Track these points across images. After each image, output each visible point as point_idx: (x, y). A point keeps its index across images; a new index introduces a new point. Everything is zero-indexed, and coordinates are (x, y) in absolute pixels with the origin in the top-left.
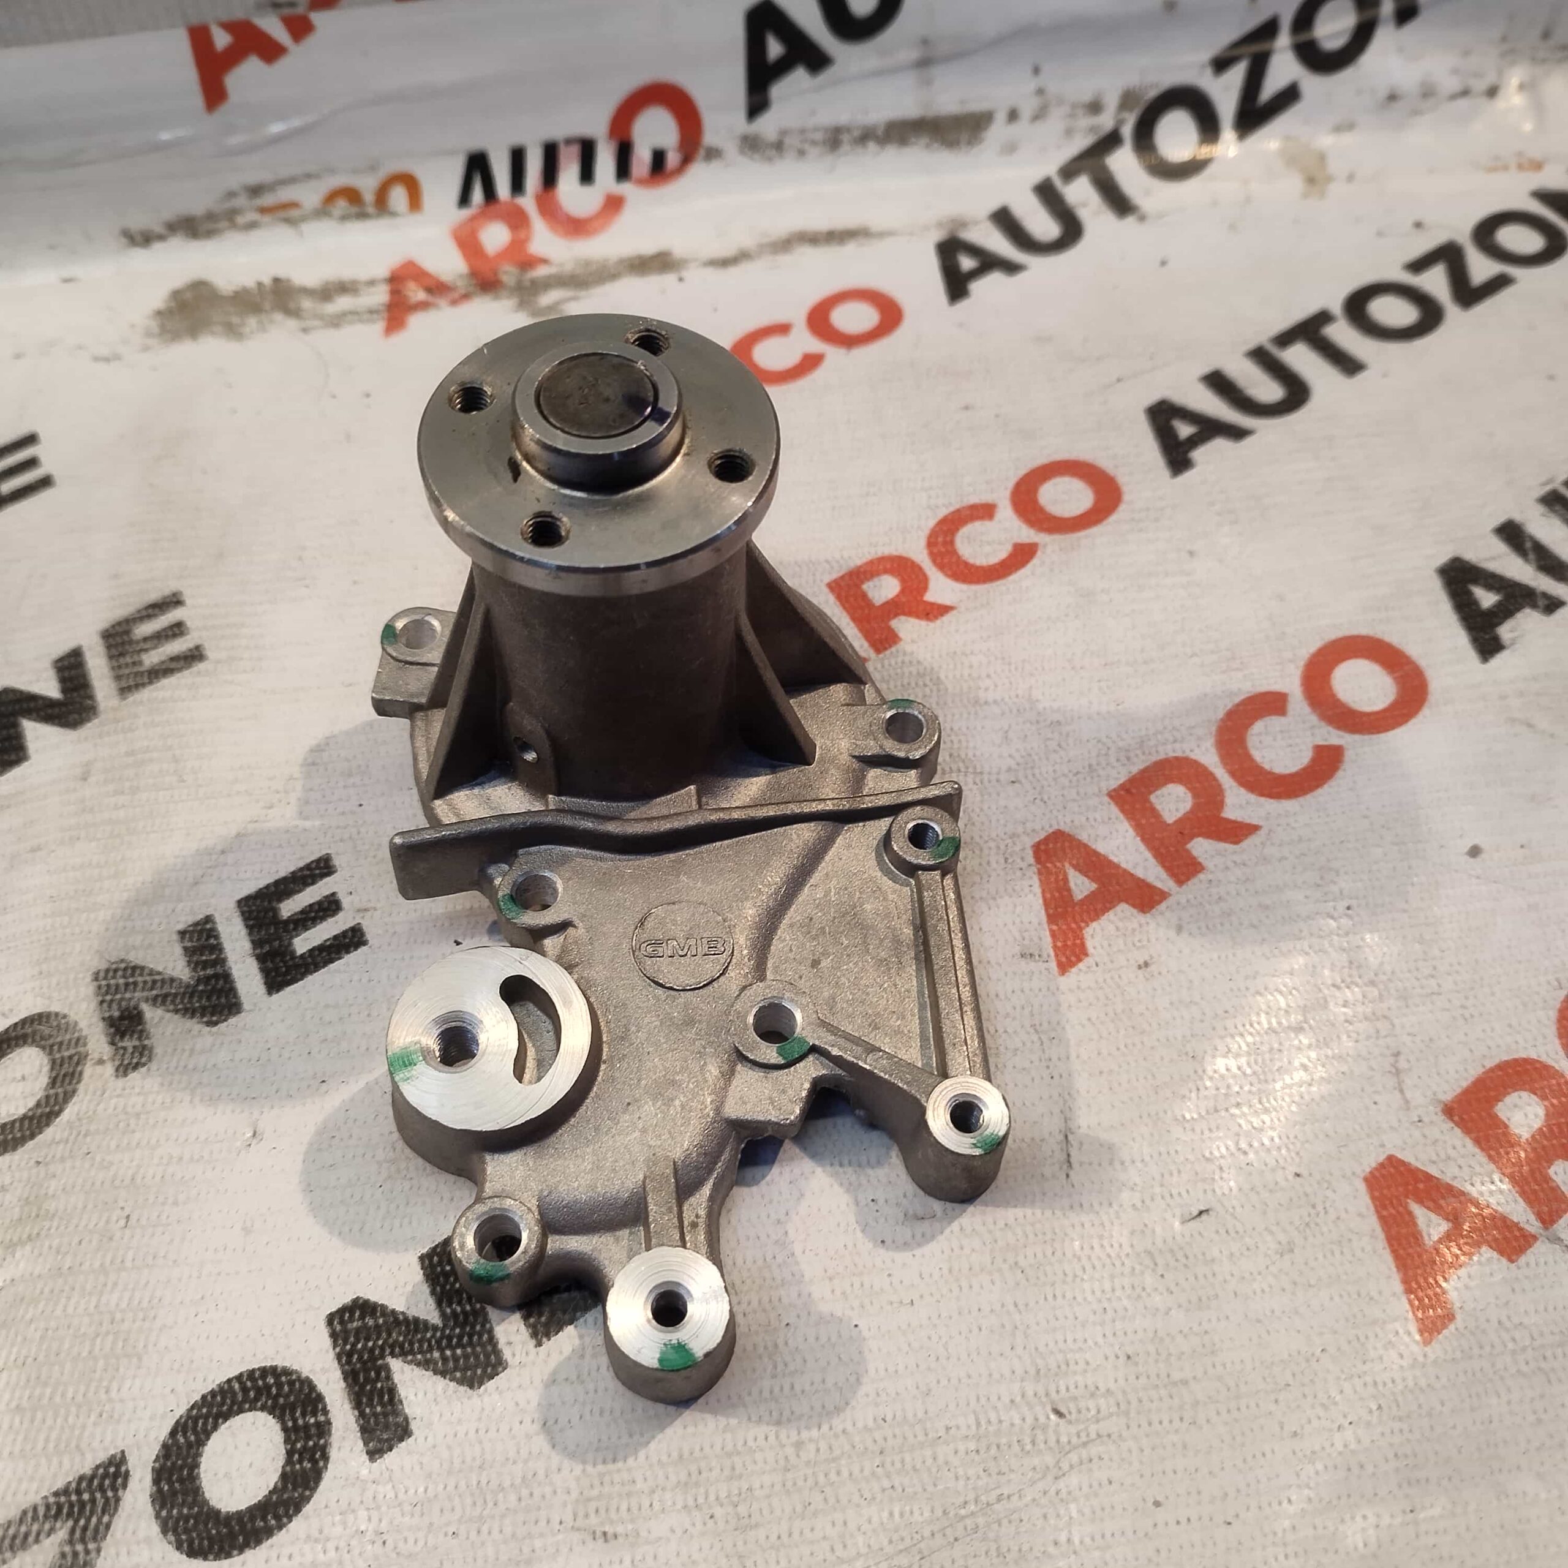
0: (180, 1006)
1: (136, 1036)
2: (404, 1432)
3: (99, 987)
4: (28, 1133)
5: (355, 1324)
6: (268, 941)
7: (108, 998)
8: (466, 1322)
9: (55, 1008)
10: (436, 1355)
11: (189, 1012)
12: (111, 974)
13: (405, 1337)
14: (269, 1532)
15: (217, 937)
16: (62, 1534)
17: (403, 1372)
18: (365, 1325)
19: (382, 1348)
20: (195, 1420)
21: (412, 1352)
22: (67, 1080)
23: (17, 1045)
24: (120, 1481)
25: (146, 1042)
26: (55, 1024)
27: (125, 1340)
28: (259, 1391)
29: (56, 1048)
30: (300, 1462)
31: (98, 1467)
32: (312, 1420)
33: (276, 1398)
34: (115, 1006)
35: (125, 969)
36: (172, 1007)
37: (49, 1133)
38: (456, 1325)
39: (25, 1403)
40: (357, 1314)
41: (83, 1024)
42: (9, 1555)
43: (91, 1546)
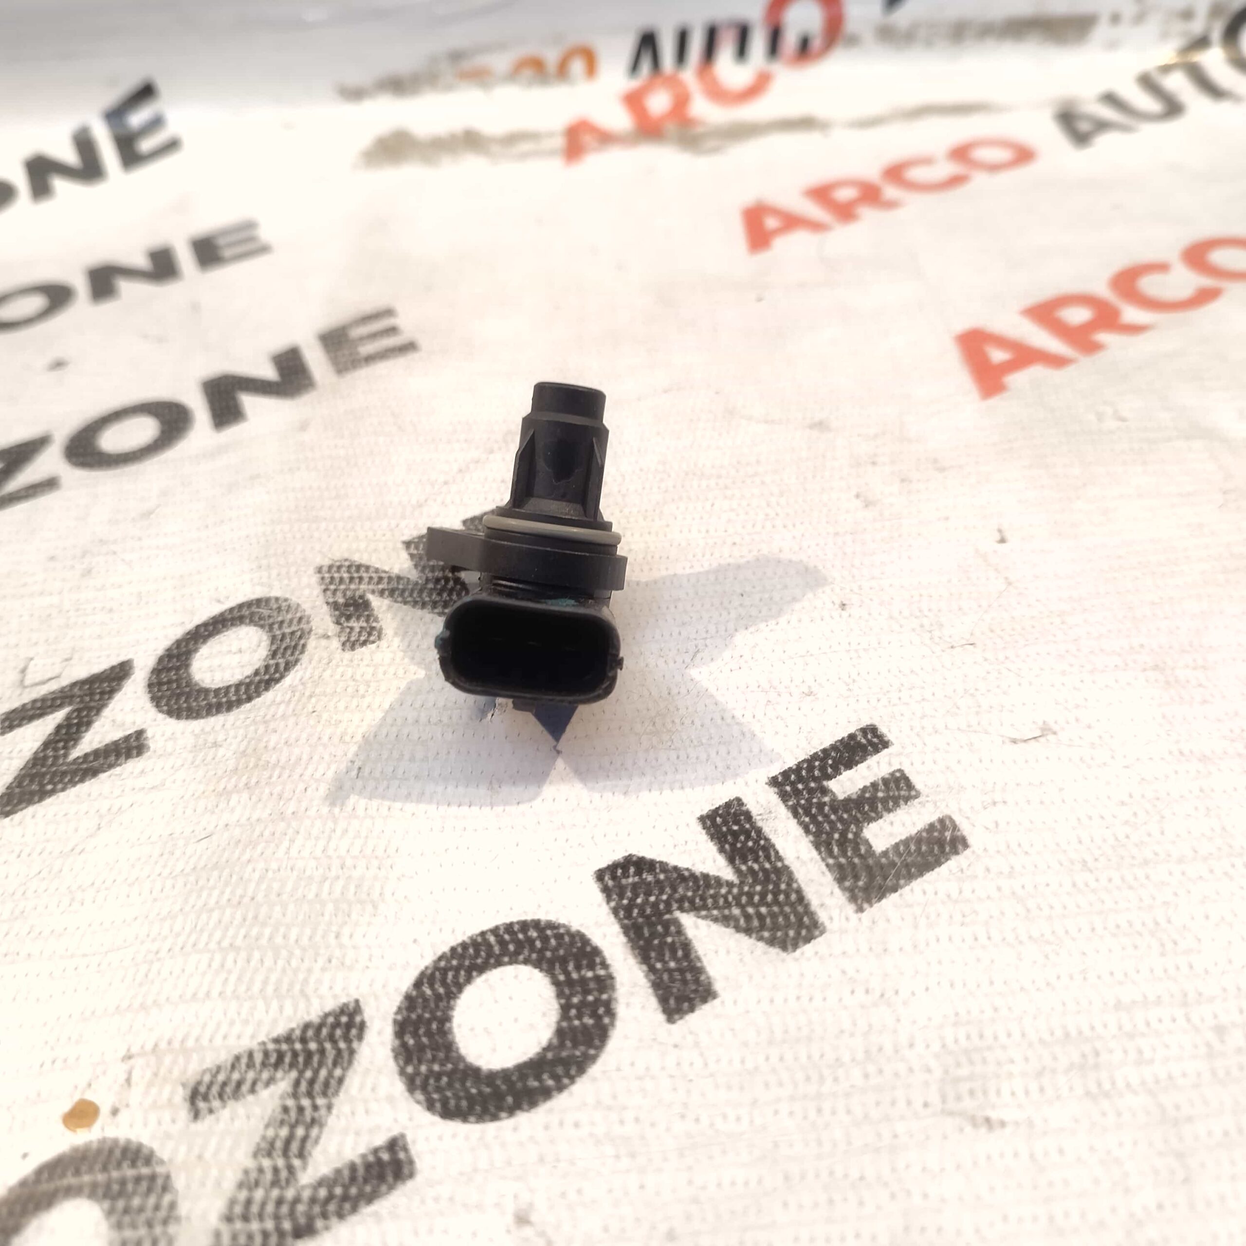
1: (362, 619)
2: (706, 993)
3: (323, 578)
4: (244, 697)
5: (630, 880)
7: (332, 587)
8: (767, 881)
9: (275, 593)
10: (736, 911)
12: (334, 570)
13: (694, 891)
14: (546, 1094)
16: (284, 1084)
17: (697, 927)
18: (643, 881)
19: (668, 903)
20: (444, 971)
21: (705, 907)
22: (289, 652)
23: (232, 625)
24: (354, 1032)
25: (373, 623)
26: (275, 606)
27: (358, 886)
28: (520, 945)
29: (276, 626)
30: (579, 1017)
31: (326, 1015)
32: (590, 974)
33: (541, 952)
34: (339, 594)
35: (349, 567)
36: (400, 599)
37: (268, 697)
38: (756, 882)
39: (239, 942)
40: (632, 870)
41: (306, 606)
42: (216, 1103)
43: (321, 1101)
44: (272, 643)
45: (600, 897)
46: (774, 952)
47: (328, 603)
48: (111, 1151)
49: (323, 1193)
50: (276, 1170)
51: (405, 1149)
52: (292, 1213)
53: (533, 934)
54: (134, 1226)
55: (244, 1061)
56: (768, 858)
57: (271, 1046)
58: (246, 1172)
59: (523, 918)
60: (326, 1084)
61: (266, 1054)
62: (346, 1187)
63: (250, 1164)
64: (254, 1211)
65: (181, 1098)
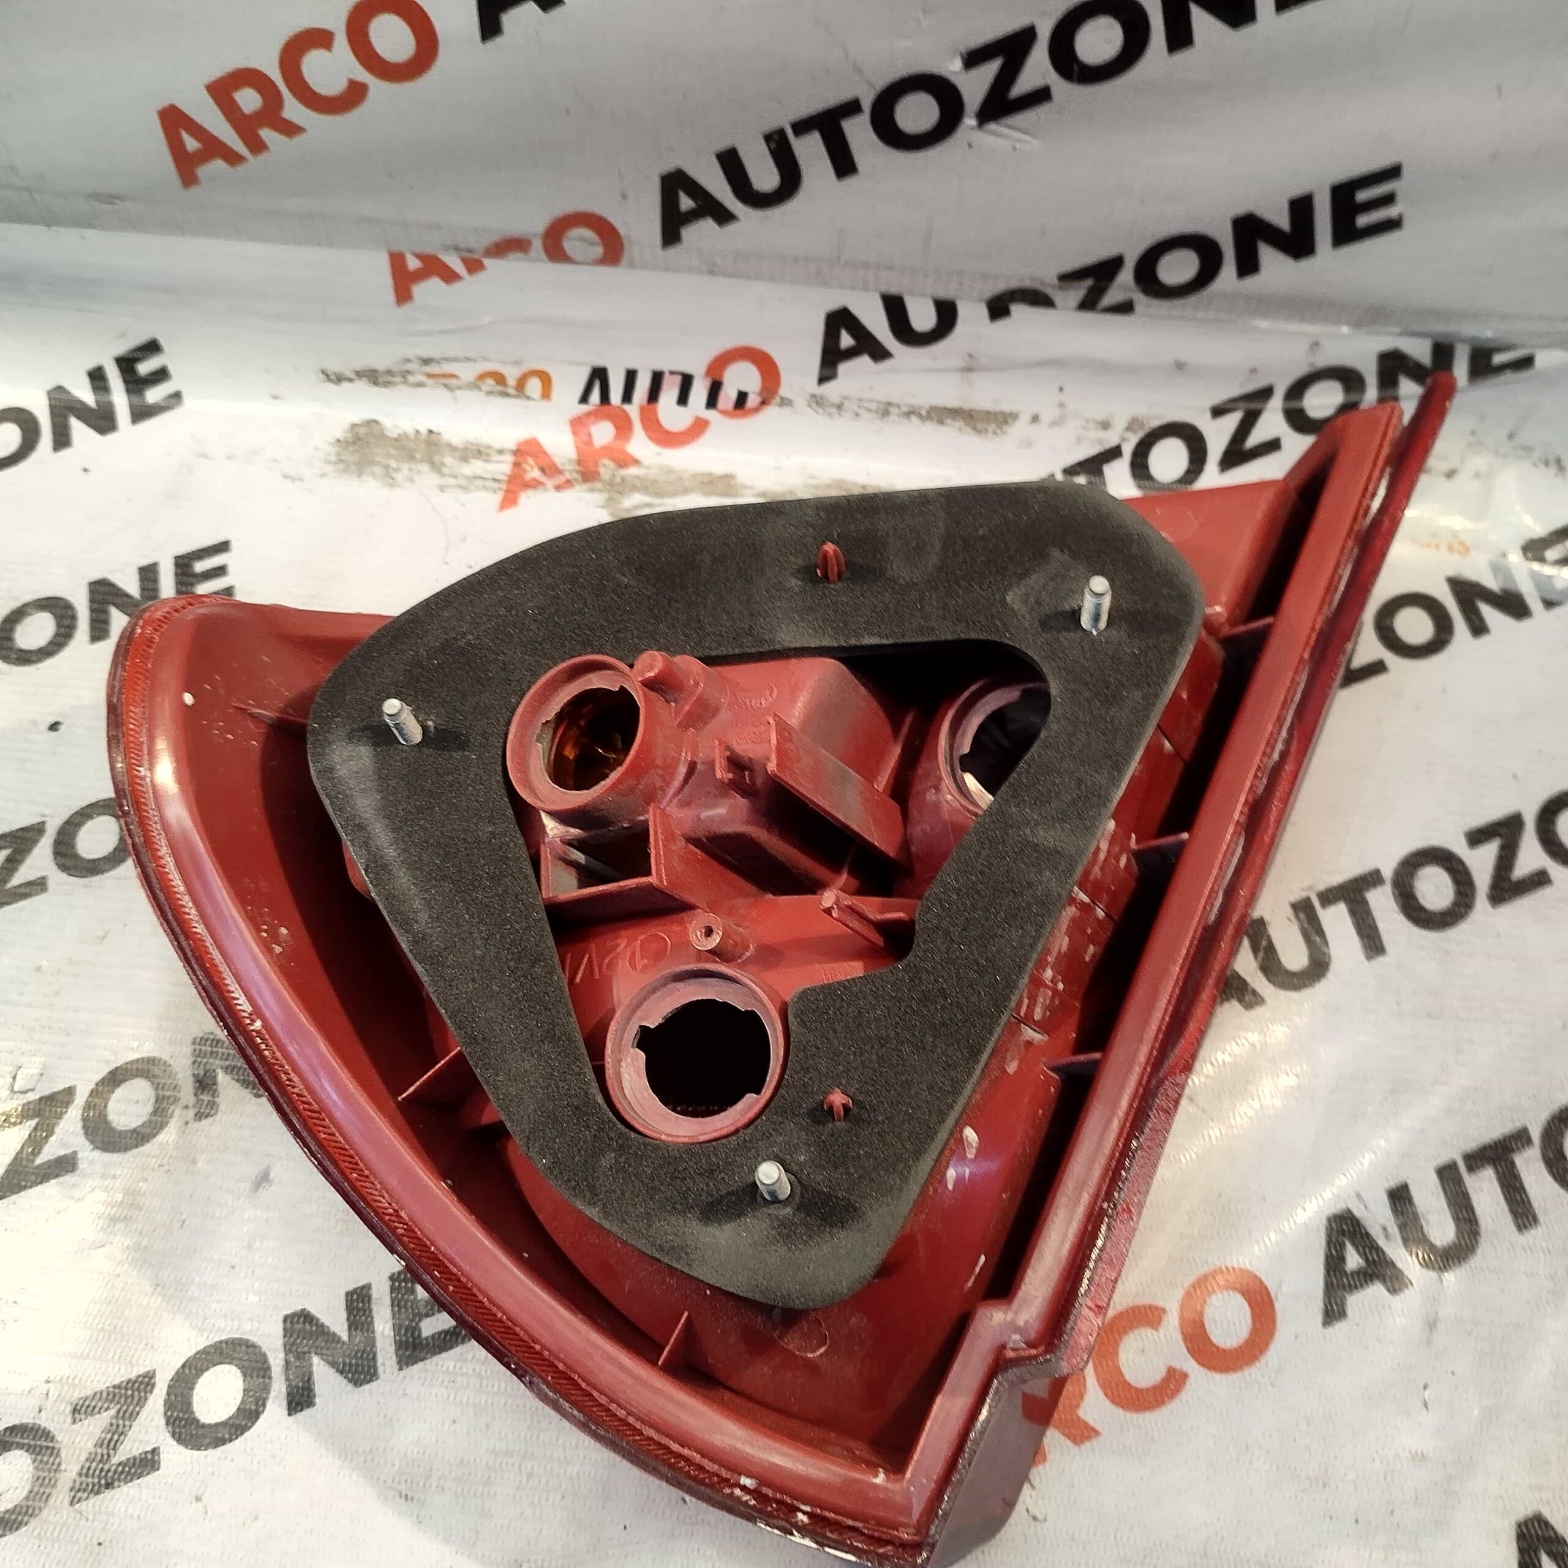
0: (241, 1078)
1: (210, 1093)
2: (310, 1403)
3: (195, 1050)
4: (135, 1142)
5: (299, 1326)
7: (199, 1059)
8: (362, 1345)
9: (164, 1057)
10: (340, 1361)
11: (246, 1083)
12: (203, 1041)
13: (325, 1343)
14: (224, 1442)
16: (113, 1412)
17: (319, 1365)
18: (305, 1328)
19: (310, 1347)
20: (197, 1362)
21: (327, 1354)
22: (163, 1114)
23: (135, 1076)
24: (149, 1387)
25: (216, 1099)
26: (163, 1068)
29: (160, 1087)
30: (251, 1402)
31: (139, 1376)
32: (262, 1380)
33: (244, 1360)
34: (202, 1067)
35: (213, 1040)
36: (236, 1077)
37: (147, 1148)
39: (107, 1326)
40: (301, 1320)
41: (180, 1076)
42: (83, 1416)
43: (127, 1423)
44: (156, 1101)
45: (281, 1332)
46: (350, 1386)
47: (194, 1075)
48: (38, 1430)
49: (120, 1468)
50: (102, 1455)
51: (158, 1454)
52: (106, 1475)
53: (244, 1348)
54: (43, 1469)
55: (98, 1396)
56: (368, 1330)
57: (111, 1390)
58: (90, 1453)
59: (241, 1337)
60: (131, 1414)
61: (108, 1394)
62: (130, 1469)
63: (93, 1450)
64: (91, 1472)
65: (69, 1409)
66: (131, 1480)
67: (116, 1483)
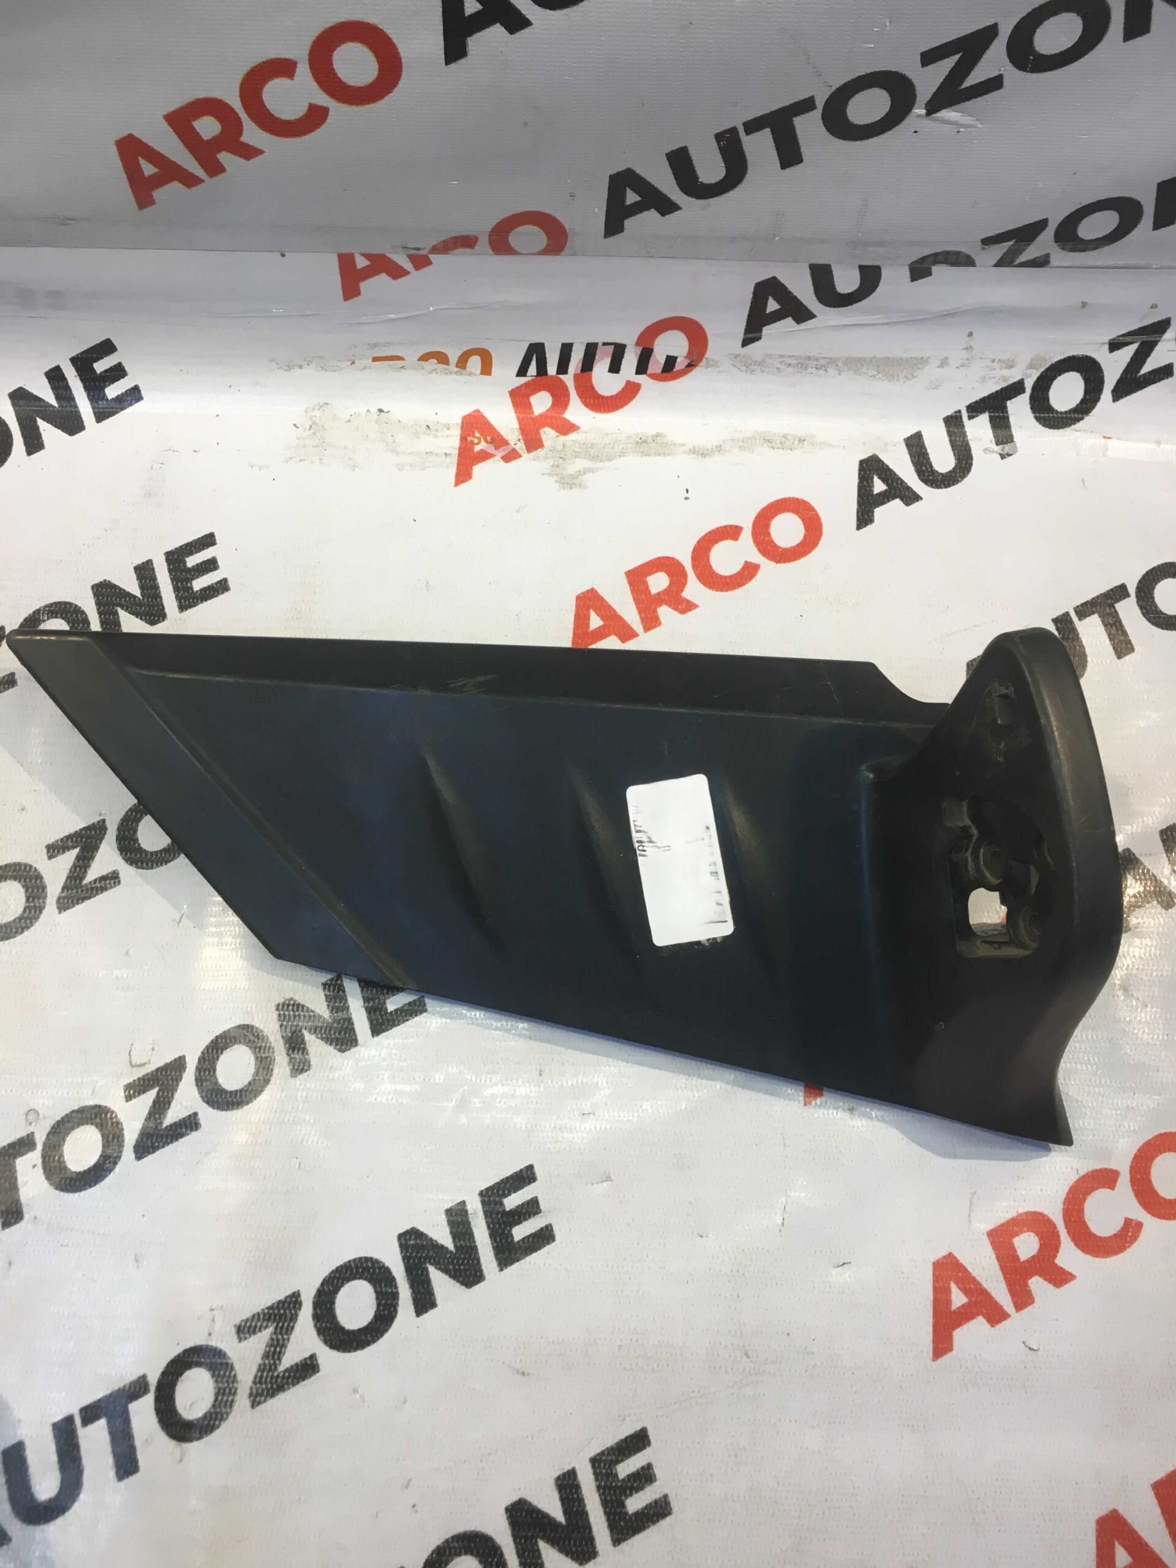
0: (324, 1036)
1: (301, 1051)
2: (433, 1305)
3: (280, 1015)
4: (244, 1100)
5: (412, 1242)
6: (373, 999)
7: (285, 1023)
8: (467, 1252)
9: (255, 1023)
10: (451, 1267)
11: (329, 1040)
12: (285, 1007)
13: (436, 1255)
14: (368, 1344)
15: (344, 991)
16: (272, 1329)
17: (434, 1273)
18: (417, 1244)
19: (425, 1259)
20: (334, 1279)
21: (439, 1263)
22: (265, 1072)
23: (235, 1042)
24: (297, 1306)
25: (307, 1057)
26: (256, 1034)
27: (299, 1233)
28: (364, 1269)
29: (257, 1049)
30: (384, 1310)
31: (287, 1297)
32: (390, 1290)
33: (372, 1275)
34: (288, 1029)
35: (293, 1005)
36: (320, 1036)
37: (256, 1104)
38: (462, 1252)
40: (413, 1237)
41: (272, 1038)
42: (247, 1335)
43: (285, 1337)
44: (257, 1063)
45: (398, 1249)
46: (463, 1288)
47: (283, 1037)
48: (211, 1350)
49: (287, 1374)
50: (270, 1365)
51: (316, 1359)
52: (276, 1381)
53: (370, 1264)
54: (222, 1382)
55: (256, 1317)
56: (469, 1240)
57: (266, 1311)
58: (260, 1365)
59: (366, 1255)
60: (287, 1329)
61: (264, 1314)
62: (295, 1373)
63: (261, 1362)
64: (263, 1380)
65: (234, 1330)
66: (298, 1382)
67: (286, 1386)
